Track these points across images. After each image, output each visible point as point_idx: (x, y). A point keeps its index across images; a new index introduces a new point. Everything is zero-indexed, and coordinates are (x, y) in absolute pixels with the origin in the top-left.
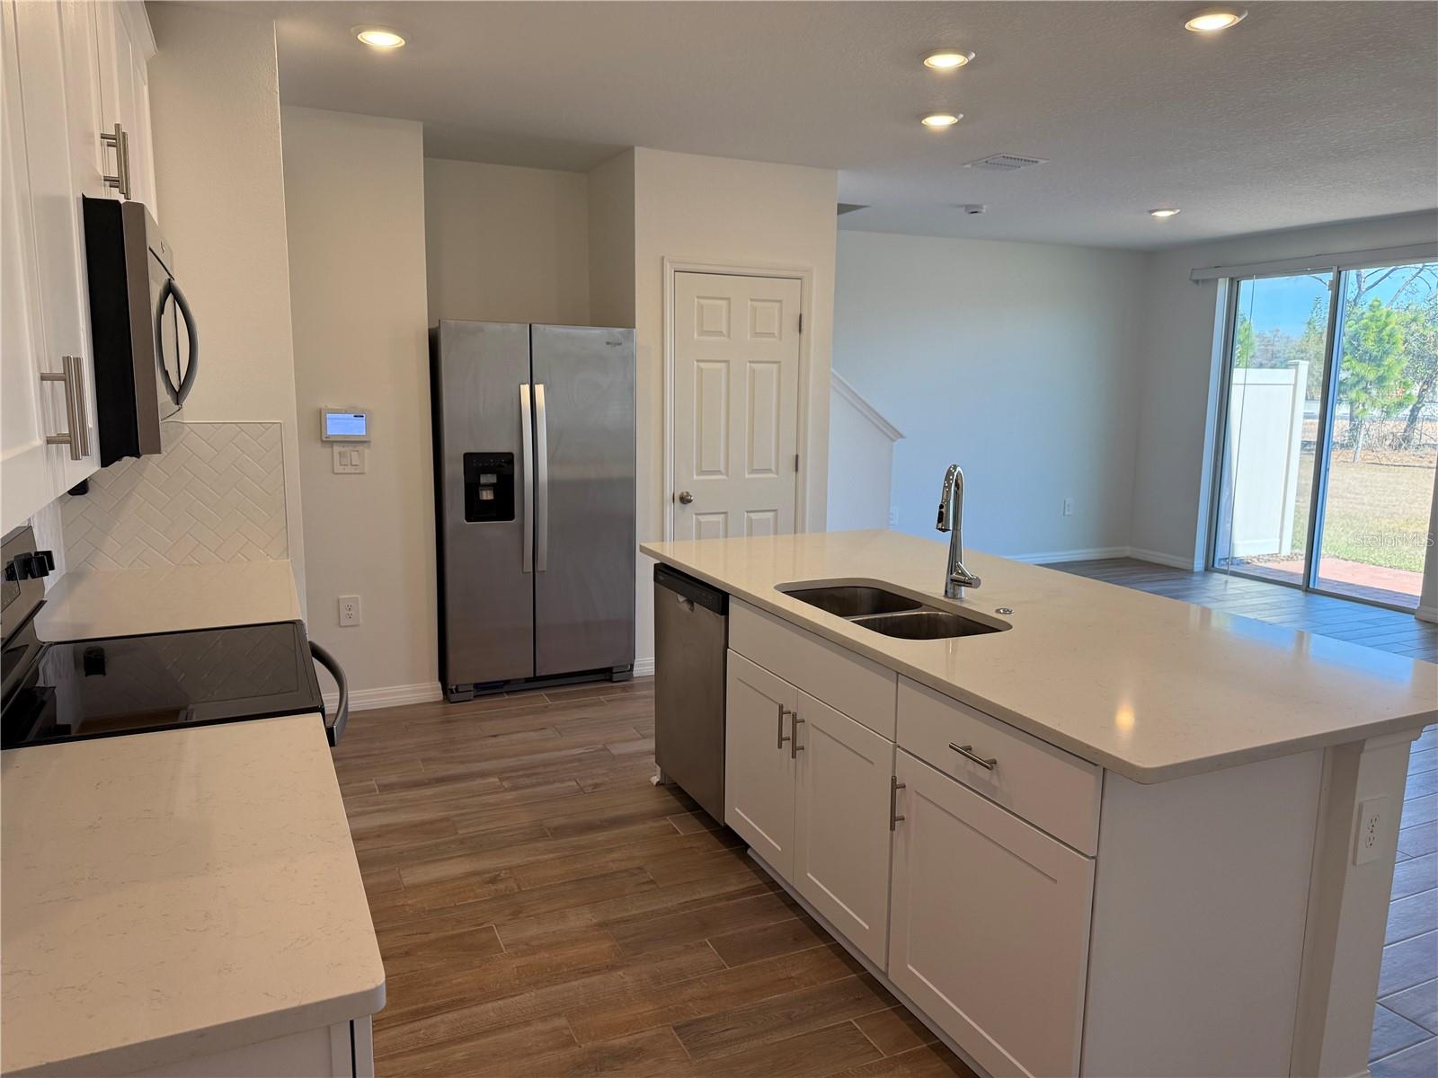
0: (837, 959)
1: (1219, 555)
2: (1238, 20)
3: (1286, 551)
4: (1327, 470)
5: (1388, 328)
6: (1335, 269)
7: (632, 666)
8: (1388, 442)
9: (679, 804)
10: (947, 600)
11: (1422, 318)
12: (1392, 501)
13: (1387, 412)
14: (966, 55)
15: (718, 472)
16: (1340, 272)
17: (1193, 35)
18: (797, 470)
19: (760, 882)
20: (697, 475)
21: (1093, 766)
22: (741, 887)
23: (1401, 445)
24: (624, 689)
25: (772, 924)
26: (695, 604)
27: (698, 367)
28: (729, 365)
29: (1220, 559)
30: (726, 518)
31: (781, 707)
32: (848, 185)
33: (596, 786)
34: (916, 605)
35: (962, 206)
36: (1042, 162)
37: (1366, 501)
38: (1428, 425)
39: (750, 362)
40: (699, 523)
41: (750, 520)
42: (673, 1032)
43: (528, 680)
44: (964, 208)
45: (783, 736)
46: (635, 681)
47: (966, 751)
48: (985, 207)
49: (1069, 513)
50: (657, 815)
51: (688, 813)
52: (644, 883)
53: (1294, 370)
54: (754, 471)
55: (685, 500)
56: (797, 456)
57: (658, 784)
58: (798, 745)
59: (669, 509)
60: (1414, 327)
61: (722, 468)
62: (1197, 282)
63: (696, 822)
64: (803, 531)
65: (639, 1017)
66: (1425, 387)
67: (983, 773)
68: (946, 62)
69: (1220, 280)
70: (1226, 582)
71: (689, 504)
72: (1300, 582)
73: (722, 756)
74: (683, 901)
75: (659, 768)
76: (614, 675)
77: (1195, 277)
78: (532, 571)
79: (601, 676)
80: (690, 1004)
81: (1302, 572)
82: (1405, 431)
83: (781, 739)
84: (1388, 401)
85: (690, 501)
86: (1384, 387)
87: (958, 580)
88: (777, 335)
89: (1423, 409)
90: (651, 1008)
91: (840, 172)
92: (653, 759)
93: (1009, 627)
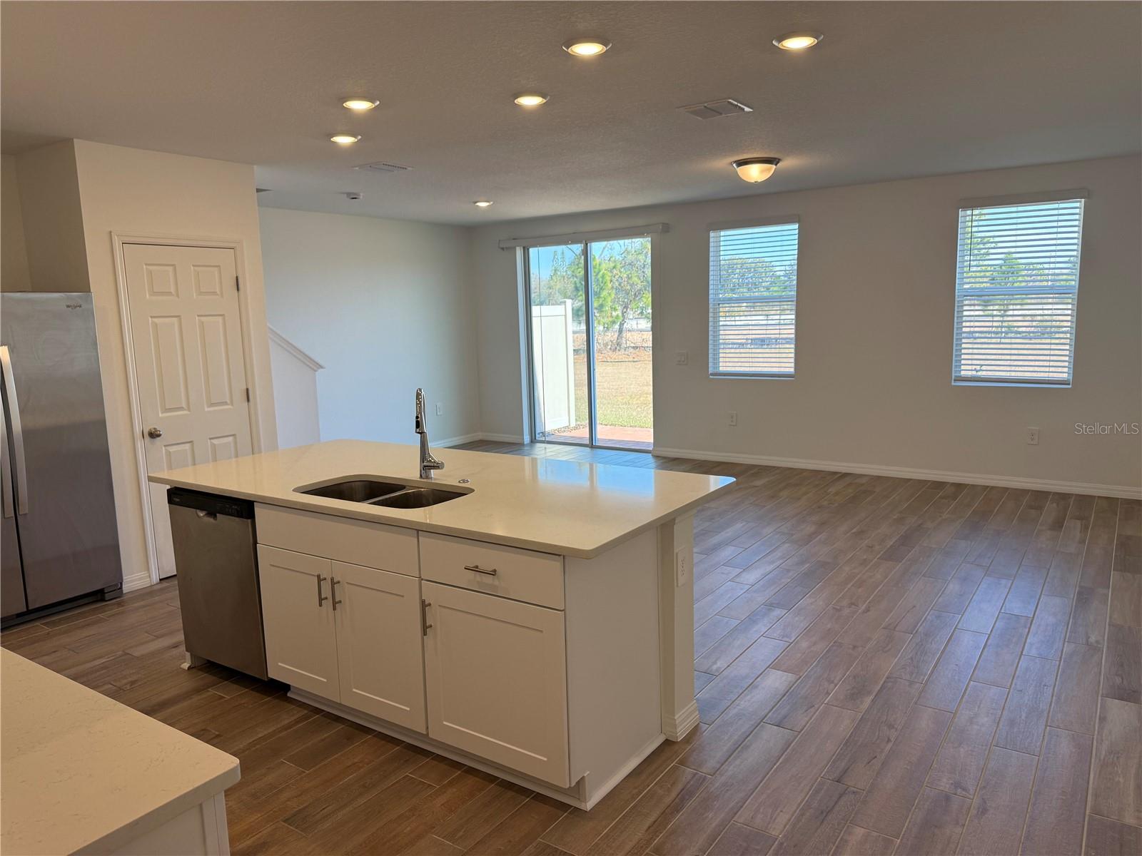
0: (383, 742)
1: (538, 431)
2: (545, 101)
3: (573, 424)
4: (594, 370)
5: (601, 273)
6: (584, 242)
7: (121, 584)
8: (609, 347)
9: (214, 678)
10: (423, 480)
11: (619, 266)
12: (619, 385)
13: (607, 328)
14: (373, 102)
15: (181, 409)
16: (587, 244)
17: (519, 107)
18: (248, 400)
19: (306, 712)
20: (162, 413)
21: (557, 557)
22: (293, 718)
23: (616, 348)
24: (120, 604)
25: (326, 735)
26: (218, 515)
27: (153, 322)
28: (180, 319)
29: (539, 434)
30: (193, 446)
31: (319, 576)
32: (262, 175)
33: (133, 683)
34: (403, 487)
35: (344, 193)
36: (409, 168)
37: (605, 386)
38: (629, 334)
39: (198, 316)
40: (168, 454)
41: (214, 446)
42: (284, 824)
43: (19, 615)
44: (345, 195)
45: (323, 597)
46: (125, 598)
47: (476, 569)
48: (361, 194)
49: (441, 413)
50: (198, 691)
51: (226, 682)
52: (214, 738)
53: (564, 306)
54: (212, 405)
55: (154, 435)
56: (247, 390)
57: (189, 668)
58: (336, 600)
59: (140, 444)
60: (615, 271)
61: (184, 405)
62: (503, 249)
63: (235, 686)
64: (260, 452)
65: (252, 824)
66: (625, 310)
67: (488, 580)
68: (359, 106)
69: (517, 248)
70: (545, 448)
71: (158, 438)
72: (587, 442)
73: (260, 627)
74: (251, 740)
75: (188, 655)
76: (106, 595)
77: (501, 246)
78: (13, 515)
79: (90, 599)
80: (288, 803)
81: (588, 436)
82: (618, 339)
83: (321, 600)
84: (606, 320)
85: (159, 435)
86: (603, 311)
87: (428, 465)
88: (218, 293)
89: (626, 324)
90: (259, 815)
91: (255, 167)
92: (183, 648)
93: (473, 491)
